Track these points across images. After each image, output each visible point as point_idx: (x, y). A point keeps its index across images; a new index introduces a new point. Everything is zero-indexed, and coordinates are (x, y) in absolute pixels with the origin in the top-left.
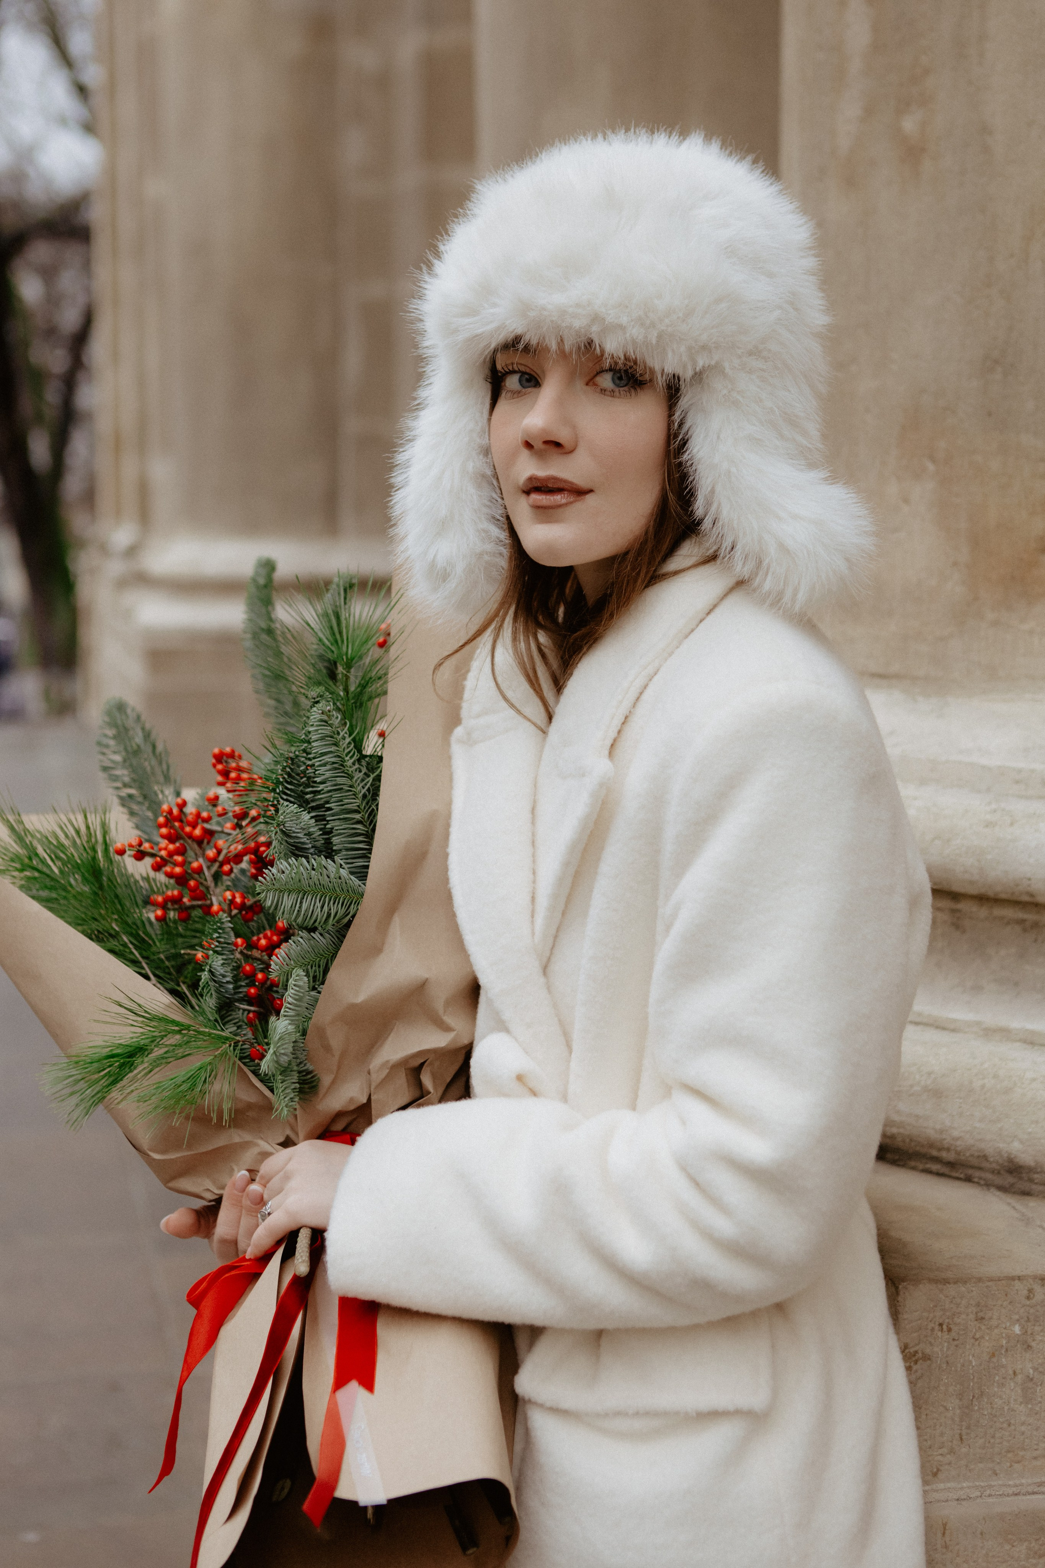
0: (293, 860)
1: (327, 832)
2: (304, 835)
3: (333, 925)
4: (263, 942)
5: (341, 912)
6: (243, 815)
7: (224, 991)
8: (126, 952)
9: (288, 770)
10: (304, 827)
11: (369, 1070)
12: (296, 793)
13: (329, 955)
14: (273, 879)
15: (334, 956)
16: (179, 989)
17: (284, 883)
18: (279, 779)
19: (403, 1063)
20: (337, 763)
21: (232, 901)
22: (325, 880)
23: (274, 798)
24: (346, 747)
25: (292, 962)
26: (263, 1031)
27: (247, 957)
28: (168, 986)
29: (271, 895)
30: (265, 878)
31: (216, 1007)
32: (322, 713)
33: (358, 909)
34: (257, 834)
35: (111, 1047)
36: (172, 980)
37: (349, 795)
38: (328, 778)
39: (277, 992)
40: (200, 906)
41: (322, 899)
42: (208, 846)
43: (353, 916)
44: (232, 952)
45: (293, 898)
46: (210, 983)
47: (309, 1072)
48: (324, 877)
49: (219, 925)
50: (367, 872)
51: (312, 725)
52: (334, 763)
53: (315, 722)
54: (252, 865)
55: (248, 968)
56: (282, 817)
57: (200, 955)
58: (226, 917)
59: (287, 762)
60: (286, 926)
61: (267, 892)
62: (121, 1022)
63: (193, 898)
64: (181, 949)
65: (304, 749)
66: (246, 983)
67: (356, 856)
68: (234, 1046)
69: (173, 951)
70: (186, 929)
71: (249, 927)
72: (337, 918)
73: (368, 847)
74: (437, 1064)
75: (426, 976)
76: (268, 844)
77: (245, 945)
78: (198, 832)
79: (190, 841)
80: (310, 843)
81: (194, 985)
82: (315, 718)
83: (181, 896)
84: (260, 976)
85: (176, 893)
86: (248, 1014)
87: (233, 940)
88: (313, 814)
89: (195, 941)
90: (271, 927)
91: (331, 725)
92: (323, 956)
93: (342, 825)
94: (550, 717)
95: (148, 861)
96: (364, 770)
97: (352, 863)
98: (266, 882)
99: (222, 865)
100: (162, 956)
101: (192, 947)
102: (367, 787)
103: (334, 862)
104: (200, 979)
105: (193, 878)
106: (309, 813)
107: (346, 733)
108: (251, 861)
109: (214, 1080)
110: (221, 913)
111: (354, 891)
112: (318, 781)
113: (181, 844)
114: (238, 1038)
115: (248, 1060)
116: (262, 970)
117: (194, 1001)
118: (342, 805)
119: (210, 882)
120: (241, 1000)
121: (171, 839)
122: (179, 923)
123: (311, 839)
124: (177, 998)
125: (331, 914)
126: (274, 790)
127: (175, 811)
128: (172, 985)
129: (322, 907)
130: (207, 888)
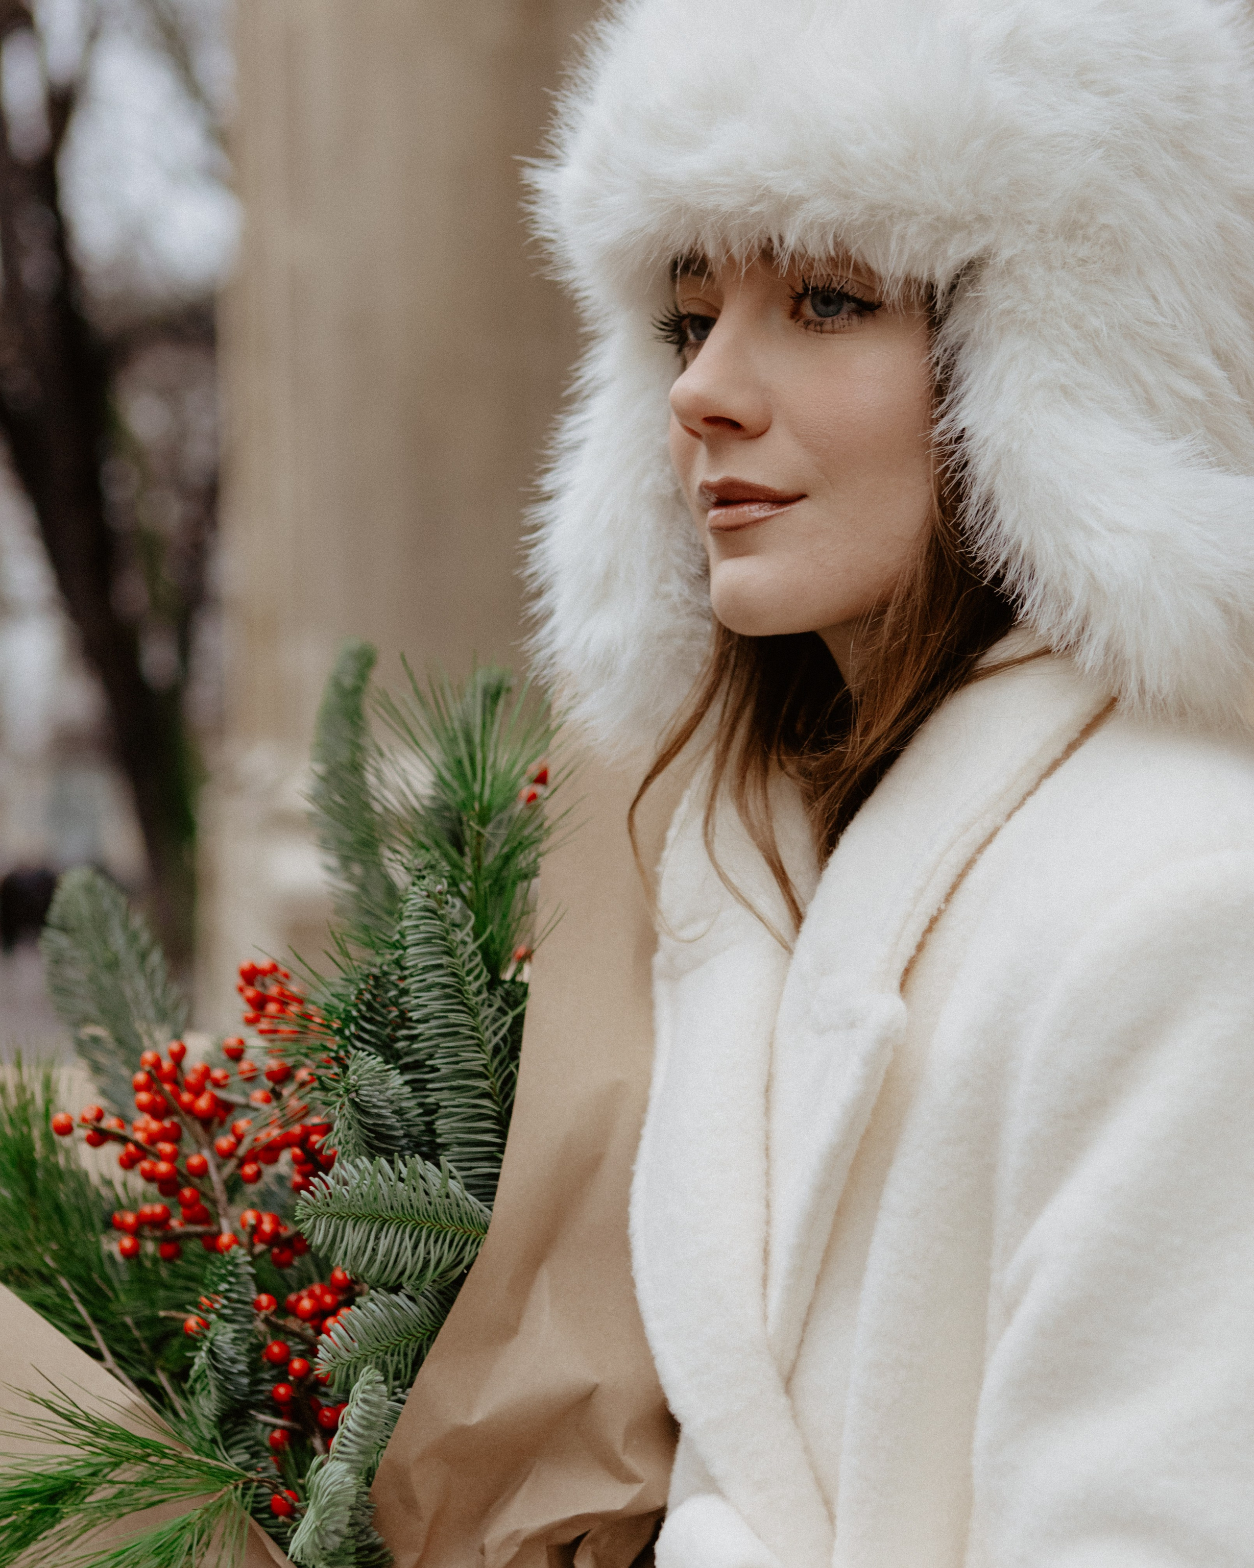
0: (364, 1162)
1: (430, 1110)
2: (393, 1112)
3: (434, 1281)
4: (306, 1304)
5: (449, 1258)
6: (282, 1076)
7: (232, 1388)
8: (64, 1308)
9: (367, 996)
10: (393, 1098)
11: (483, 1545)
12: (380, 1039)
13: (424, 1334)
14: (328, 1195)
15: (432, 1336)
16: (152, 1378)
17: (346, 1204)
18: (349, 1012)
19: (544, 1536)
20: (453, 986)
21: (256, 1230)
22: (419, 1200)
23: (340, 1047)
24: (467, 959)
25: (356, 1345)
26: (297, 1464)
27: (276, 1329)
28: (136, 1374)
29: (323, 1225)
30: (312, 1193)
31: (216, 1416)
32: (428, 896)
33: (477, 1254)
34: (307, 1111)
35: (24, 1477)
36: (142, 1363)
37: (468, 1045)
38: (432, 1014)
39: (326, 1395)
40: (199, 1235)
41: (416, 1233)
42: (220, 1131)
43: (469, 1267)
44: (251, 1318)
45: (362, 1230)
46: (208, 1372)
47: (373, 1548)
48: (419, 1195)
49: (230, 1268)
50: (495, 1187)
51: (410, 917)
52: (445, 986)
53: (415, 911)
54: (297, 1167)
55: (276, 1349)
56: (355, 1077)
57: (192, 1322)
58: (244, 1255)
59: (366, 982)
60: (349, 1277)
61: (316, 1219)
62: (43, 1436)
63: (189, 1220)
64: (159, 1309)
65: (397, 959)
66: (272, 1376)
67: (479, 1156)
68: (243, 1489)
69: (147, 1312)
70: (175, 1274)
71: (283, 1277)
72: (440, 1270)
73: (498, 1141)
74: (604, 1540)
75: (595, 1379)
76: (326, 1129)
77: (272, 1308)
78: (203, 1103)
79: (188, 1119)
80: (402, 1128)
81: (180, 1375)
82: (414, 905)
83: (167, 1215)
84: (297, 1365)
85: (158, 1209)
86: (273, 1431)
87: (254, 1296)
88: (408, 1077)
89: (187, 1296)
90: (322, 1277)
91: (441, 918)
92: (414, 1336)
93: (453, 1099)
94: (798, 917)
95: (112, 1151)
96: (498, 1003)
97: (470, 1169)
98: (315, 1201)
99: (242, 1162)
100: (128, 1320)
101: (181, 1307)
102: (501, 1034)
103: (438, 1165)
104: (191, 1365)
105: (189, 1184)
106: (401, 1073)
107: (468, 935)
108: (295, 1159)
109: (204, 1549)
110: (235, 1247)
111: (471, 1221)
112: (414, 1018)
113: (173, 1124)
114: (251, 1475)
115: (266, 1516)
116: (302, 1355)
117: (178, 1403)
118: (457, 1063)
119: (220, 1193)
120: (262, 1407)
121: (156, 1111)
122: (162, 1263)
123: (403, 1120)
124: (149, 1396)
125: (429, 1260)
126: (340, 1032)
127: (167, 1064)
128: (142, 1372)
129: (415, 1247)
130: (214, 1202)
